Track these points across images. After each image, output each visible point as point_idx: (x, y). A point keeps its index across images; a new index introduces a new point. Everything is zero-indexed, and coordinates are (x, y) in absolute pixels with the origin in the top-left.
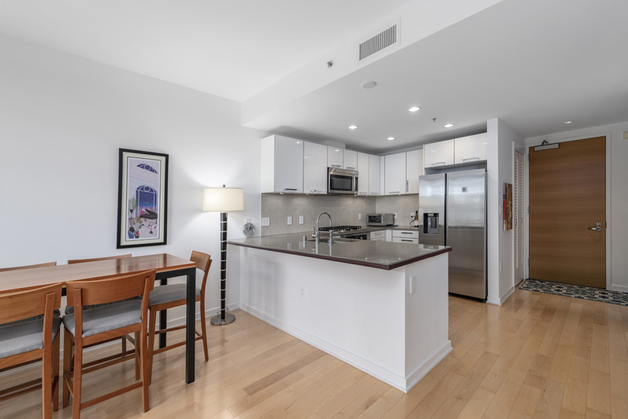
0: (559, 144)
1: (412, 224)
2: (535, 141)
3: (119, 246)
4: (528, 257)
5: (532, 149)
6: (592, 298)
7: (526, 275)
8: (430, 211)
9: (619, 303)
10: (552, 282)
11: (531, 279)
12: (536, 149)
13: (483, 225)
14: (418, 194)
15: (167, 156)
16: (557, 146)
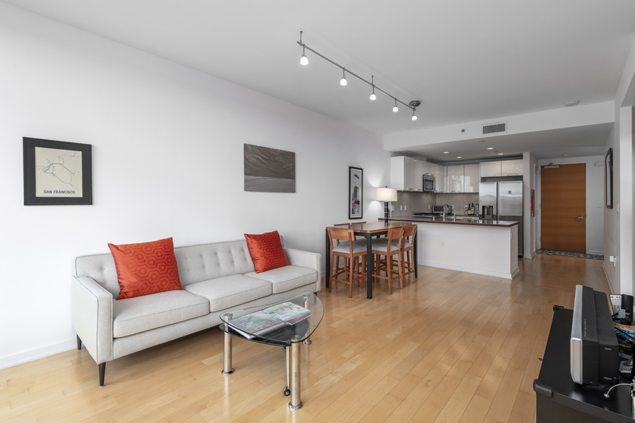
0: (560, 165)
1: (466, 213)
2: (545, 162)
3: (350, 218)
4: (539, 235)
5: (542, 167)
6: (579, 257)
7: (539, 247)
8: (486, 204)
9: (593, 258)
10: (555, 250)
11: (543, 249)
12: (545, 167)
13: (521, 215)
14: (478, 193)
15: (362, 169)
16: (558, 167)
